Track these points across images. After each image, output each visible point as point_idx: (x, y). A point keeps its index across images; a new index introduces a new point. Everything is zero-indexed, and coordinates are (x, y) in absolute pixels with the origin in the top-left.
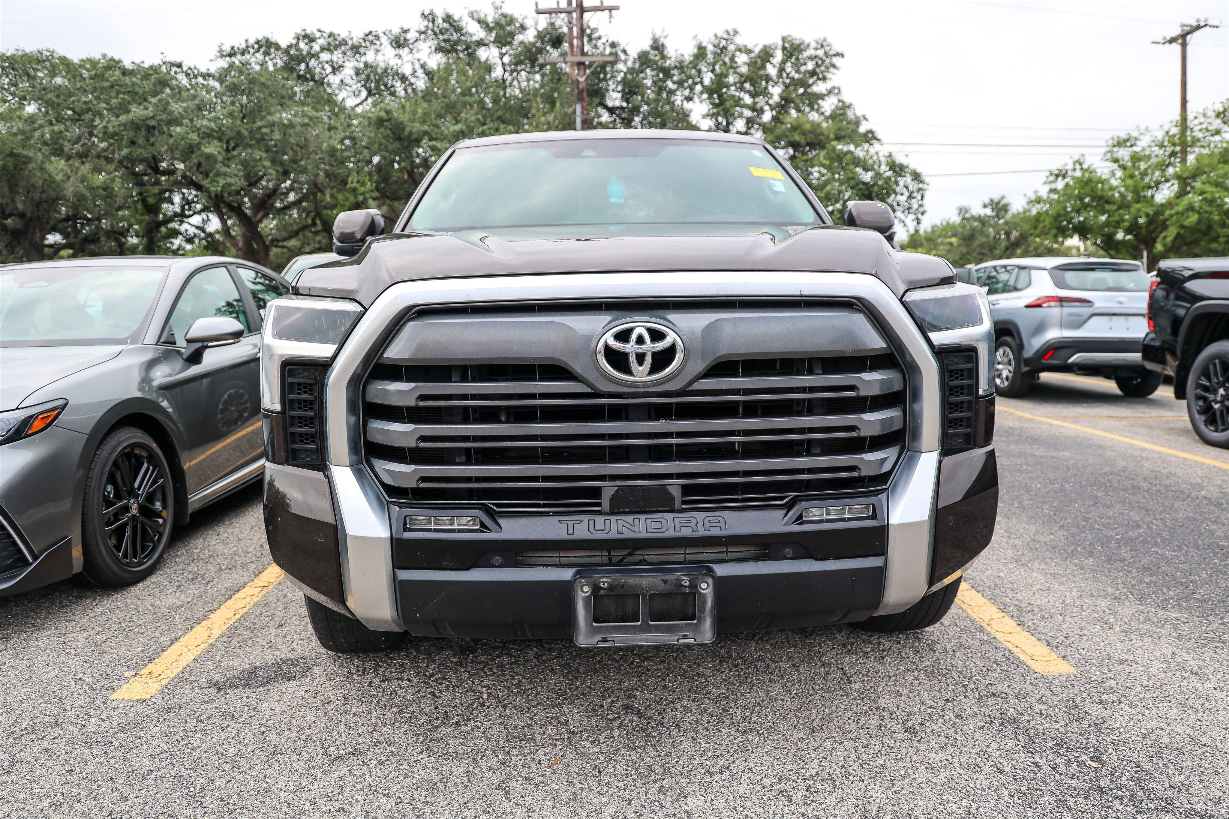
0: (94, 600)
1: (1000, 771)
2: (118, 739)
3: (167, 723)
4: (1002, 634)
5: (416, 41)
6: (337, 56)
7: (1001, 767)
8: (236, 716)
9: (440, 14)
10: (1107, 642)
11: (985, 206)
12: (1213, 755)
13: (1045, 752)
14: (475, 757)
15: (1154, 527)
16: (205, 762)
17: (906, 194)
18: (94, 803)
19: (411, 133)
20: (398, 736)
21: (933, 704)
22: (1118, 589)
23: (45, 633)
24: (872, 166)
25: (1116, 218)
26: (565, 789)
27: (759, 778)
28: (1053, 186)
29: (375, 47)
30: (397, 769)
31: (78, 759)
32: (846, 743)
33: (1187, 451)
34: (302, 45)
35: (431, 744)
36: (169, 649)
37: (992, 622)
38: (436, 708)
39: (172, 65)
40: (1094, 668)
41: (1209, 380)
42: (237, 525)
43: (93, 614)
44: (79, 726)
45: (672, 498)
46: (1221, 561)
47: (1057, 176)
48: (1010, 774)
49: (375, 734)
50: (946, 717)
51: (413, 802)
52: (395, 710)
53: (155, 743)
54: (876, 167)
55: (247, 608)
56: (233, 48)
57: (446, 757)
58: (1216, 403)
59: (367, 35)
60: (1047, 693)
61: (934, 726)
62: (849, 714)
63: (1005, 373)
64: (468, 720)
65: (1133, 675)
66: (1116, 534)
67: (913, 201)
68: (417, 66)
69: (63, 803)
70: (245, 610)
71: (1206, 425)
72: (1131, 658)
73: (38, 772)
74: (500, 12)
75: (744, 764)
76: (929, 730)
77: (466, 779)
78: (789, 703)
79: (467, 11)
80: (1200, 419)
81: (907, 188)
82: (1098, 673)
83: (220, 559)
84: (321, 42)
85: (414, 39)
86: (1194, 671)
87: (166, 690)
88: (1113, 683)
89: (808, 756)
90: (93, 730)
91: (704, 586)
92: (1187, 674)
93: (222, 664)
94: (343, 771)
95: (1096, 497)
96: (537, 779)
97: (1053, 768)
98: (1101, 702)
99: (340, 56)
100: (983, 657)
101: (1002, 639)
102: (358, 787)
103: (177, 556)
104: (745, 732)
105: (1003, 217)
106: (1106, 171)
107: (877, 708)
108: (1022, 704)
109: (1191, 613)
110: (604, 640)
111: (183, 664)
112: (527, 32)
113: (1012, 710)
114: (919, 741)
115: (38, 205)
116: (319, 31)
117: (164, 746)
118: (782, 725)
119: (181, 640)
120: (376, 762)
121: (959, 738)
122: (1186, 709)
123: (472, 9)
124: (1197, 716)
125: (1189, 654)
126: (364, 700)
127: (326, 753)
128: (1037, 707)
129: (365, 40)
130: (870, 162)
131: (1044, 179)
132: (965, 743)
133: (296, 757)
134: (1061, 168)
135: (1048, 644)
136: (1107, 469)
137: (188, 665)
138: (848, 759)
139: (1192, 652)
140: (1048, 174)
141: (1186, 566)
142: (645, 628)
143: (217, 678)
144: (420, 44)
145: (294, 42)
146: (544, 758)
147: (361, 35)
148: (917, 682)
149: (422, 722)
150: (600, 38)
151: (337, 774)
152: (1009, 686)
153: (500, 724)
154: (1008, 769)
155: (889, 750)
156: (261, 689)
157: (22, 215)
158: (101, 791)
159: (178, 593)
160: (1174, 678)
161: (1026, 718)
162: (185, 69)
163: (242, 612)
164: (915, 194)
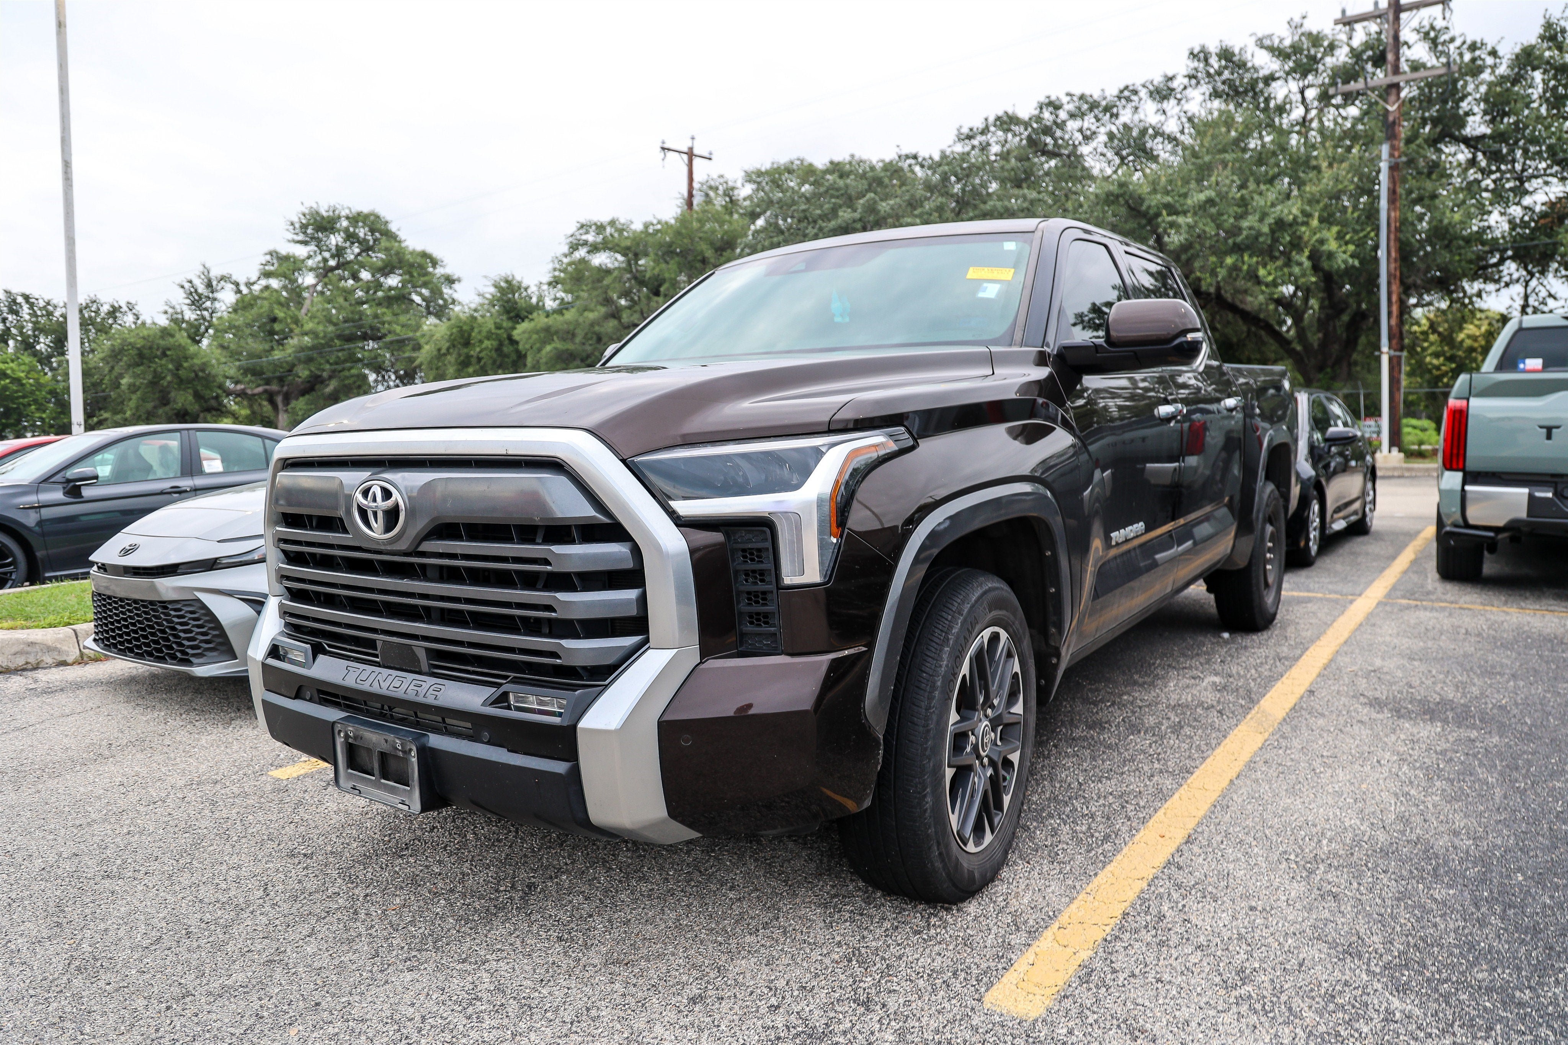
5: (1185, 88)
6: (1089, 122)
9: (1213, 48)
19: (1149, 207)
29: (1133, 104)
34: (1047, 115)
39: (907, 157)
56: (971, 130)
59: (1122, 92)
68: (1184, 120)
74: (1300, 31)
79: (1254, 39)
84: (1071, 107)
85: (1182, 87)
99: (1093, 120)
112: (1337, 52)
116: (1068, 94)
123: (1260, 35)
129: (1119, 98)
144: (1190, 92)
145: (1037, 112)
147: (1115, 92)
150: (1452, 40)
162: (920, 160)
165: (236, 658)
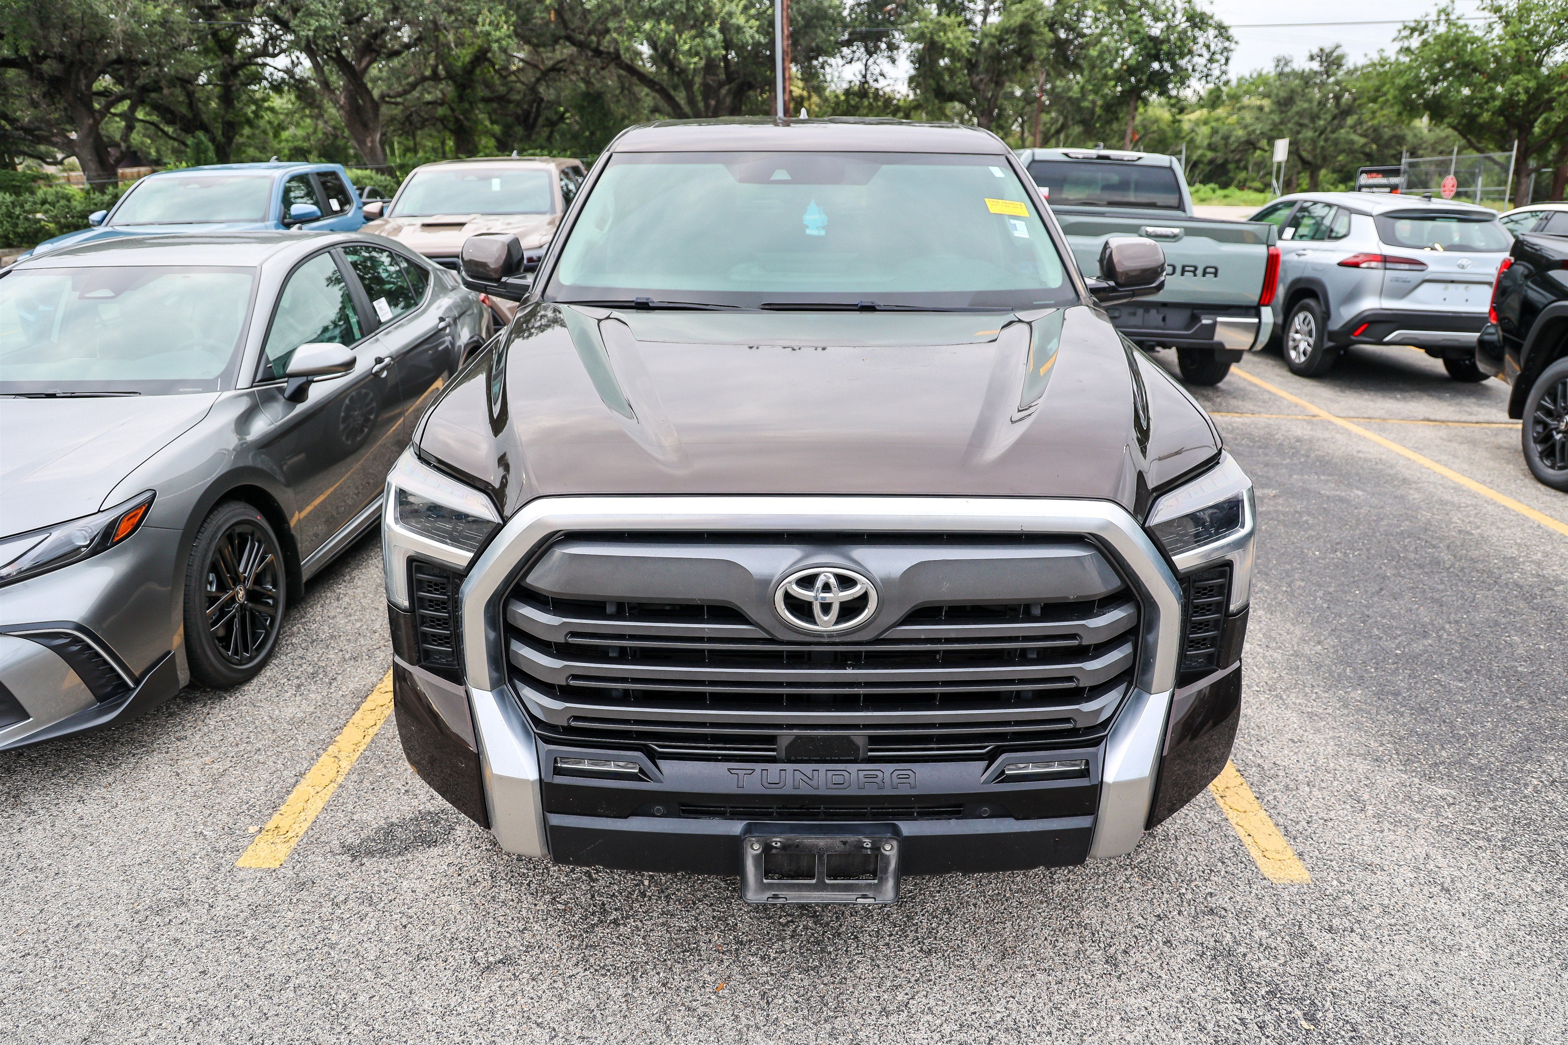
0: (205, 705)
1: (1202, 1028)
2: (250, 928)
3: (301, 906)
4: (1235, 813)
7: (1203, 1023)
8: (375, 900)
10: (1354, 832)
11: (1312, 58)
12: (1441, 1018)
13: (1255, 1003)
14: (635, 971)
15: (1445, 636)
16: (345, 966)
17: (1207, 56)
18: (233, 1021)
20: (551, 939)
21: (1142, 921)
22: (1382, 745)
23: (156, 757)
24: (1165, 15)
25: (1486, 94)
26: (730, 1025)
27: (938, 1022)
28: (1406, 44)
30: (551, 988)
31: (210, 956)
32: (1039, 976)
33: (1511, 494)
35: (587, 952)
36: (295, 790)
37: (1228, 793)
38: (593, 896)
40: (1332, 874)
41: (1554, 401)
42: (360, 583)
43: (205, 729)
44: (206, 906)
45: (858, 748)
46: (1513, 700)
47: (1413, 30)
48: (1212, 1033)
49: (527, 935)
50: (1154, 943)
51: (568, 1037)
52: (548, 897)
53: (291, 937)
54: (1169, 16)
55: (378, 726)
57: (603, 972)
58: (1558, 433)
60: (1272, 912)
61: (1138, 956)
62: (1046, 932)
63: (1303, 346)
64: (628, 918)
65: (1374, 888)
66: (1397, 648)
67: (1215, 65)
69: (200, 1019)
70: (375, 729)
71: (1541, 458)
72: (1377, 861)
73: (170, 972)
75: (924, 1000)
76: (1132, 962)
77: (624, 1006)
78: (982, 911)
80: (1536, 449)
81: (1208, 47)
82: (1335, 883)
83: (342, 643)
86: (1446, 885)
87: (296, 857)
88: (1348, 900)
89: (995, 993)
90: (222, 913)
91: (888, 847)
92: (1436, 890)
93: (355, 817)
94: (493, 988)
95: (1384, 577)
96: (701, 1010)
97: (1260, 1027)
98: (1330, 930)
100: (1208, 850)
101: (1233, 822)
102: (510, 1011)
103: (292, 635)
104: (929, 952)
105: (1334, 74)
106: (1481, 23)
107: (1079, 925)
108: (1242, 927)
109: (1460, 788)
110: (776, 897)
111: (311, 815)
113: (1229, 935)
114: (1119, 977)
115: (79, 46)
117: (299, 941)
118: (972, 944)
119: (307, 776)
120: (528, 976)
121: (1164, 976)
122: (1424, 945)
124: (1434, 957)
125: (1445, 856)
126: (513, 880)
127: (474, 960)
128: (1259, 933)
130: (1163, 8)
131: (1395, 34)
132: (1169, 984)
133: (442, 965)
134: (1418, 18)
135: (1287, 833)
136: (1406, 525)
137: (317, 817)
138: (1038, 1000)
139: (1450, 856)
140: (1401, 26)
141: (1468, 708)
142: (821, 886)
143: (351, 839)
146: (708, 978)
148: (1128, 885)
149: (577, 917)
151: (487, 991)
152: (1231, 898)
153: (663, 924)
154: (1210, 1026)
155: (1083, 990)
156: (400, 858)
157: (61, 58)
158: (238, 1004)
159: (298, 698)
160: (1420, 896)
161: (1242, 949)
163: (372, 732)
164: (1217, 57)
165: (28, 717)
